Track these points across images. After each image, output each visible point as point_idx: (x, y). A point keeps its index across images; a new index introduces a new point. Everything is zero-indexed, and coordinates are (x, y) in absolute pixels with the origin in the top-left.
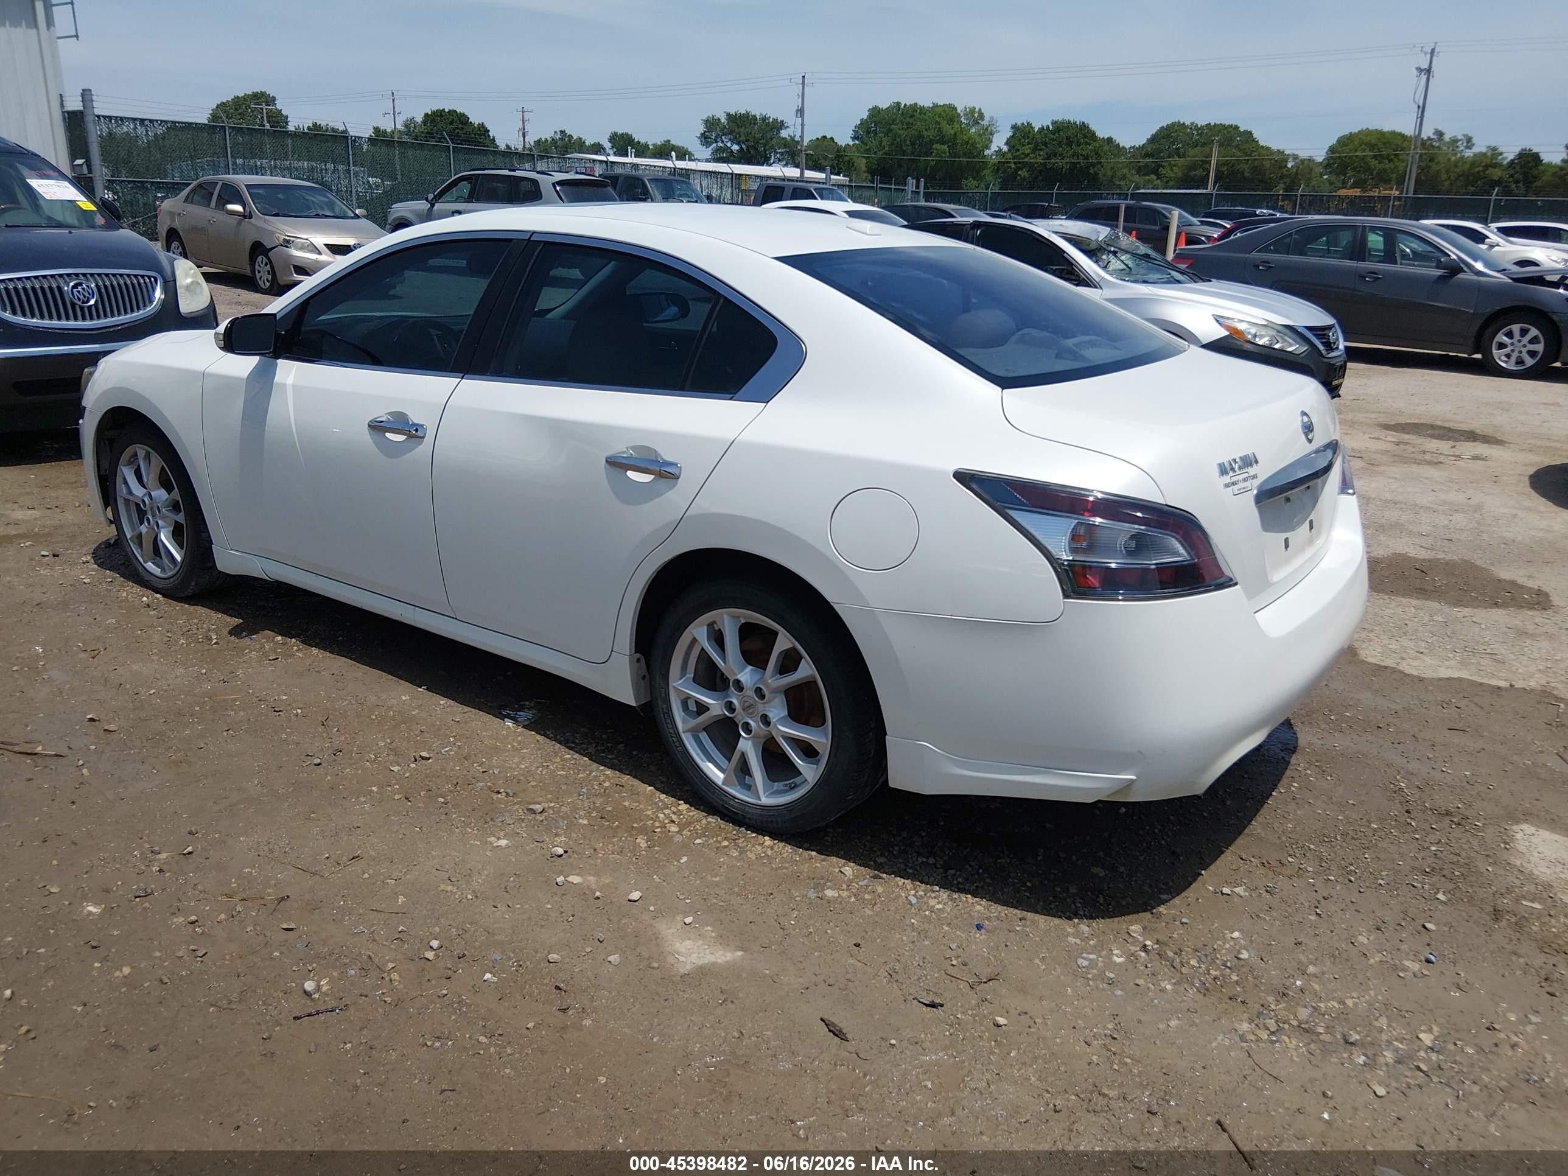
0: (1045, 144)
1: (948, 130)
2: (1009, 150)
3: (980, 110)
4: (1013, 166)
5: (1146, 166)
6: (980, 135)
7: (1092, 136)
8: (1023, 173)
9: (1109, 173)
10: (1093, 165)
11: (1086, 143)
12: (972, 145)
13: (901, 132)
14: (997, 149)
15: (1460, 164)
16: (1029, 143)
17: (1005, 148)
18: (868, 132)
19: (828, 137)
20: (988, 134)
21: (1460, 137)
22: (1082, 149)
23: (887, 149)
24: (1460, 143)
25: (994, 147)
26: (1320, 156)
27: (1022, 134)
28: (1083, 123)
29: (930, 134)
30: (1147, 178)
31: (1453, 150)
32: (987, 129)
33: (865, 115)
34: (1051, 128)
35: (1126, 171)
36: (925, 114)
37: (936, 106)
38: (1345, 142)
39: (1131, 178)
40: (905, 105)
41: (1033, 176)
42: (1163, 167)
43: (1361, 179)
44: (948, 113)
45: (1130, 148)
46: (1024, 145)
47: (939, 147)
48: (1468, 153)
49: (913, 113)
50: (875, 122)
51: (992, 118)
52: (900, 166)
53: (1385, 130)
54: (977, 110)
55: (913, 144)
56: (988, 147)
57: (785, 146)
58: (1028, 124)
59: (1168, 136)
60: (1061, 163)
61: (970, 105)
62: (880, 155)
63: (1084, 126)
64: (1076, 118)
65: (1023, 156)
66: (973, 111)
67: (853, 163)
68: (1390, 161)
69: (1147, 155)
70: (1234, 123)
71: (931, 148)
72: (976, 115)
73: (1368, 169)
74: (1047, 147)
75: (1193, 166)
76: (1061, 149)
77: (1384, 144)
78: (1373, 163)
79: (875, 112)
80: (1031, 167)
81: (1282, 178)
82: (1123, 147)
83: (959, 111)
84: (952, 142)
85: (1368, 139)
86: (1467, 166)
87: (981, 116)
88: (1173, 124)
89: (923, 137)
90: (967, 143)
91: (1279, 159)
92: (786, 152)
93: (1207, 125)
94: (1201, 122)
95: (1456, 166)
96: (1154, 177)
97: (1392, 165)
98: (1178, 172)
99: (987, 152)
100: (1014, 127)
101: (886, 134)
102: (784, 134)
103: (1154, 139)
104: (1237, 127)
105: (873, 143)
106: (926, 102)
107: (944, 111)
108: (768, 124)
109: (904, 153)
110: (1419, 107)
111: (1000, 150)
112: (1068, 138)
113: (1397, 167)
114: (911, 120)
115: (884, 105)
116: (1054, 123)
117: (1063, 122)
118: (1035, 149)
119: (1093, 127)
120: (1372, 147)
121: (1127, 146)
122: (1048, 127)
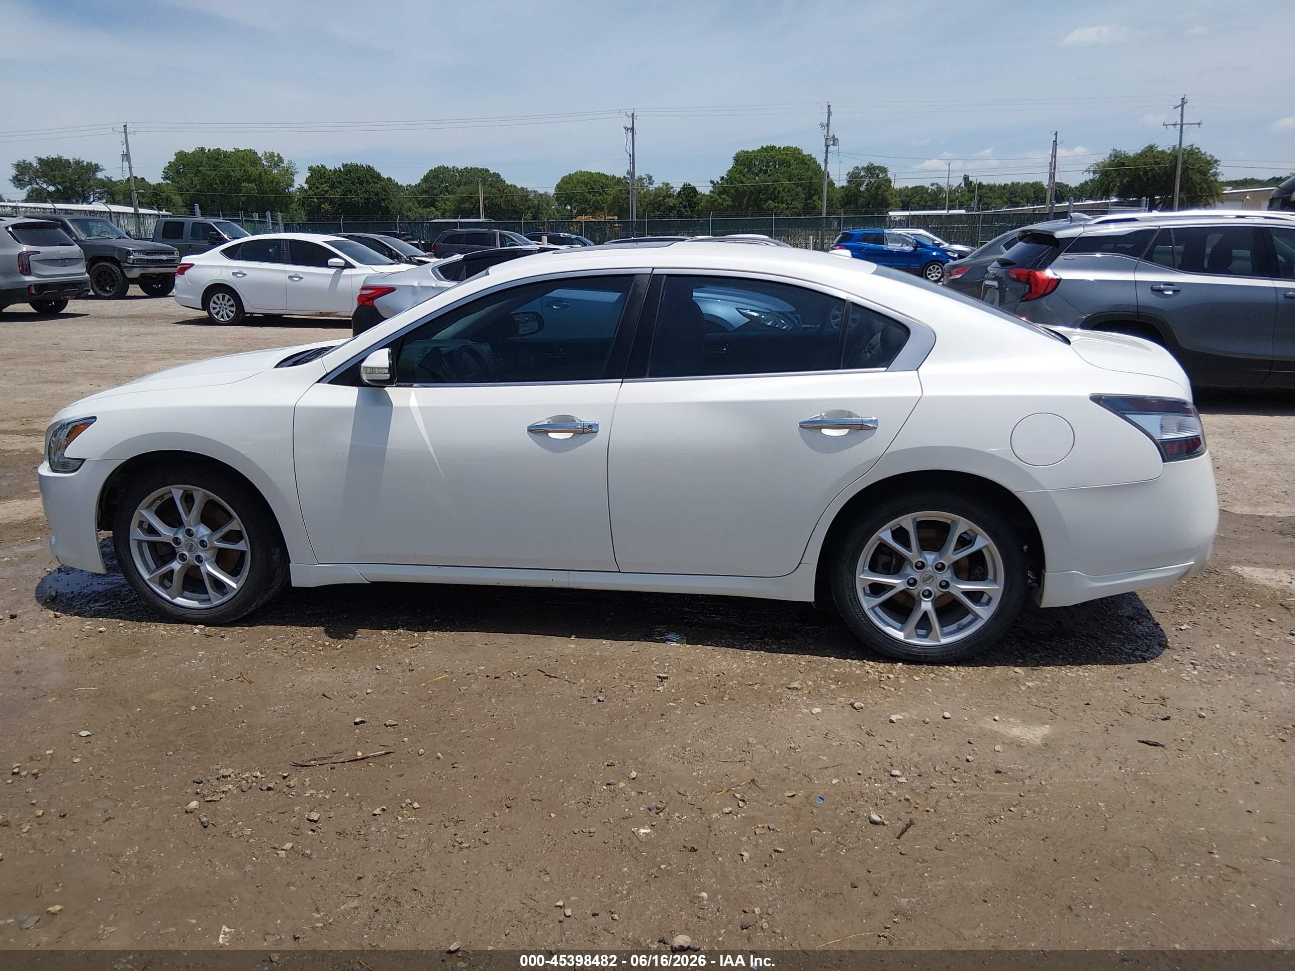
0: (340, 183)
1: (254, 171)
2: (310, 188)
3: (279, 154)
4: (316, 201)
5: (424, 200)
6: (283, 175)
7: (378, 176)
8: (326, 206)
9: (398, 207)
10: (384, 200)
11: (375, 183)
12: (277, 183)
13: (210, 173)
14: (299, 187)
15: (647, 196)
16: (326, 182)
17: (306, 186)
18: (178, 172)
19: (139, 177)
20: (289, 174)
21: (644, 176)
22: (372, 187)
23: (198, 187)
24: (645, 180)
25: (296, 185)
26: (552, 191)
27: (318, 175)
28: (369, 166)
29: (237, 174)
30: (428, 210)
31: (641, 186)
32: (287, 170)
33: (173, 159)
34: (342, 170)
35: (410, 204)
36: (229, 158)
37: (237, 151)
38: (567, 181)
39: (415, 210)
40: (209, 150)
41: (335, 208)
42: (438, 201)
43: (582, 208)
44: (250, 157)
45: (407, 187)
46: (322, 184)
47: (247, 185)
48: (651, 187)
49: (217, 156)
50: (183, 164)
51: (290, 162)
52: (213, 201)
53: (593, 172)
54: (276, 154)
55: (222, 183)
56: (291, 186)
57: (103, 186)
58: (322, 166)
59: (437, 177)
60: (358, 198)
61: (269, 150)
62: (192, 191)
63: (370, 169)
64: (363, 162)
65: (323, 192)
66: (272, 155)
67: (171, 200)
68: (600, 194)
69: (424, 192)
70: (485, 167)
71: (240, 186)
72: (276, 159)
73: (587, 201)
74: (342, 185)
75: (462, 201)
76: (354, 187)
77: (594, 182)
78: (589, 196)
79: (181, 156)
80: (331, 202)
81: (529, 208)
82: (402, 186)
83: (259, 155)
84: (258, 180)
85: (583, 178)
86: (652, 197)
87: (281, 160)
88: (439, 168)
89: (230, 176)
90: (272, 182)
91: (524, 194)
92: (106, 192)
93: (465, 169)
94: (461, 166)
95: (645, 197)
96: (433, 208)
97: (601, 197)
98: (450, 206)
99: (291, 189)
100: (310, 169)
101: (196, 175)
102: (100, 175)
103: (426, 179)
104: (487, 171)
105: (185, 182)
106: (228, 148)
107: (247, 155)
108: (82, 167)
109: (215, 190)
110: (630, 155)
111: (302, 188)
112: (358, 178)
113: (606, 198)
114: (217, 163)
115: (189, 150)
116: (344, 166)
117: (352, 165)
118: (332, 187)
119: (377, 169)
120: (586, 184)
121: (404, 185)
122: (340, 170)
